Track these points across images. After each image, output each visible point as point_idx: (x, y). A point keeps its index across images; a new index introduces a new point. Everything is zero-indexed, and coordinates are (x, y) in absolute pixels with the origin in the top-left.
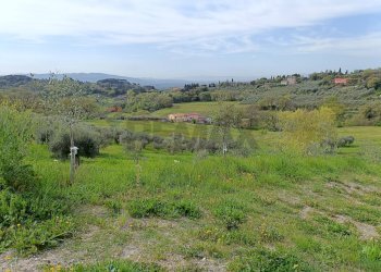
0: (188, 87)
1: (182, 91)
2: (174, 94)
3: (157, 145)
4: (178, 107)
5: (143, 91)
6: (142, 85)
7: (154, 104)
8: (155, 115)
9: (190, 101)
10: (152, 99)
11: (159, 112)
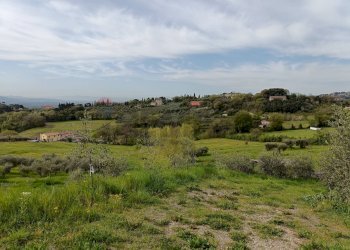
0: (62, 107)
1: (56, 110)
2: (46, 113)
3: (26, 168)
4: (52, 127)
5: (9, 109)
6: (8, 104)
7: (23, 123)
8: (23, 135)
9: (65, 120)
10: (21, 118)
11: (29, 131)
